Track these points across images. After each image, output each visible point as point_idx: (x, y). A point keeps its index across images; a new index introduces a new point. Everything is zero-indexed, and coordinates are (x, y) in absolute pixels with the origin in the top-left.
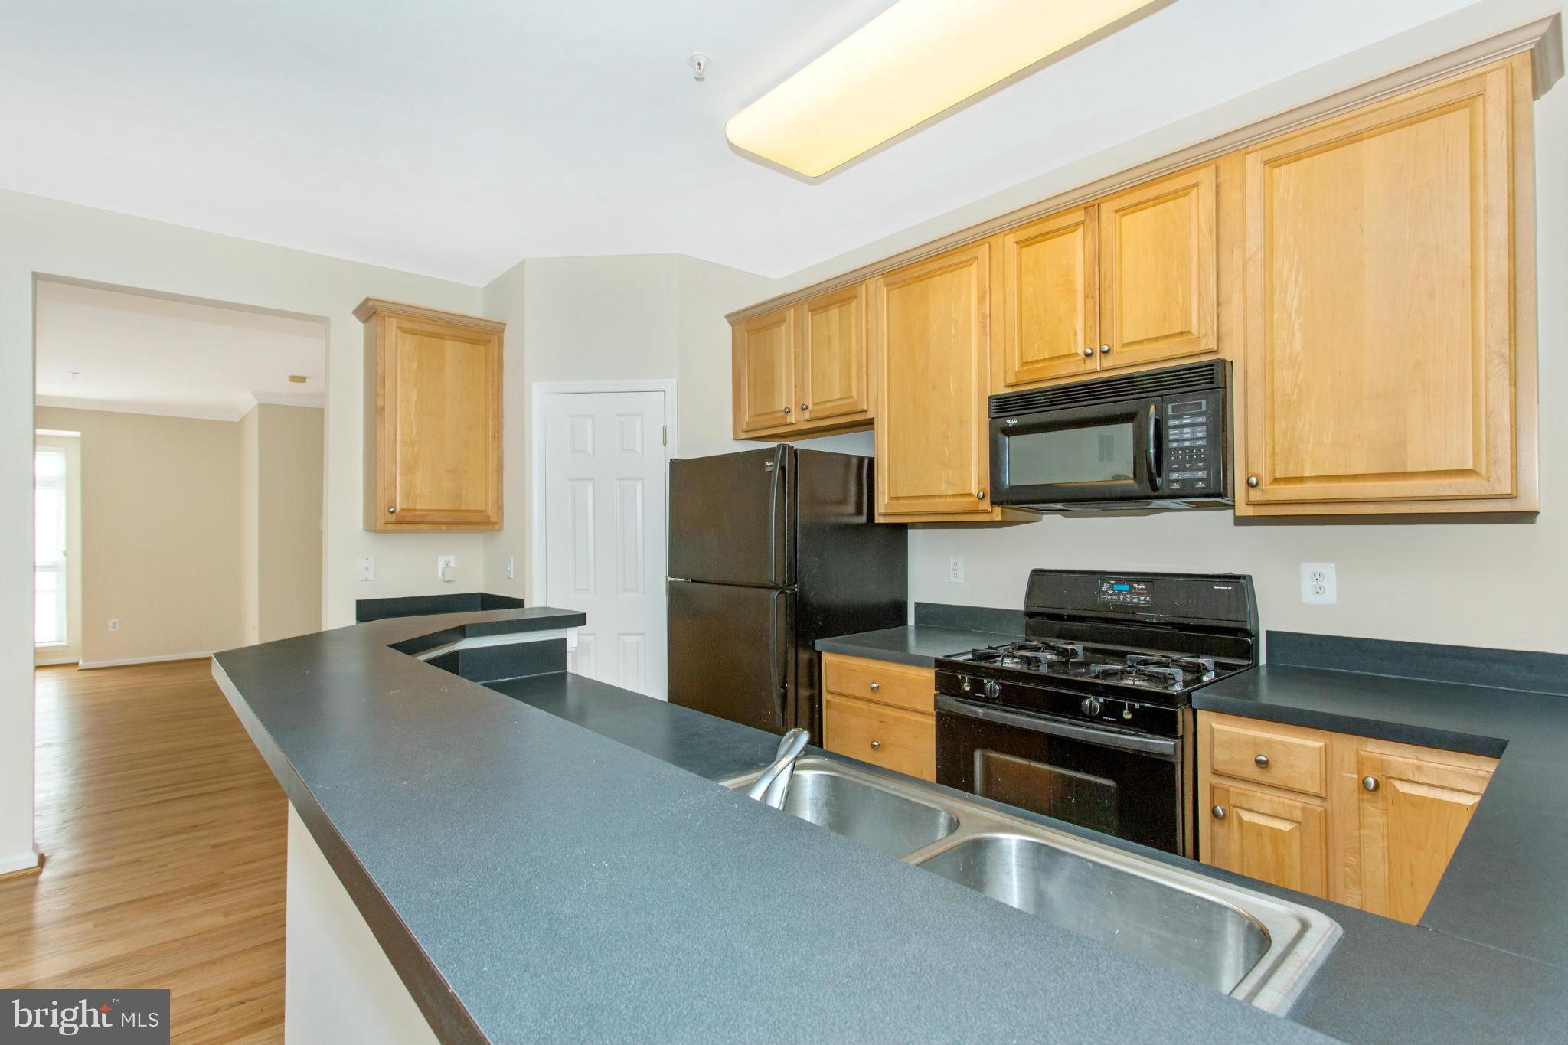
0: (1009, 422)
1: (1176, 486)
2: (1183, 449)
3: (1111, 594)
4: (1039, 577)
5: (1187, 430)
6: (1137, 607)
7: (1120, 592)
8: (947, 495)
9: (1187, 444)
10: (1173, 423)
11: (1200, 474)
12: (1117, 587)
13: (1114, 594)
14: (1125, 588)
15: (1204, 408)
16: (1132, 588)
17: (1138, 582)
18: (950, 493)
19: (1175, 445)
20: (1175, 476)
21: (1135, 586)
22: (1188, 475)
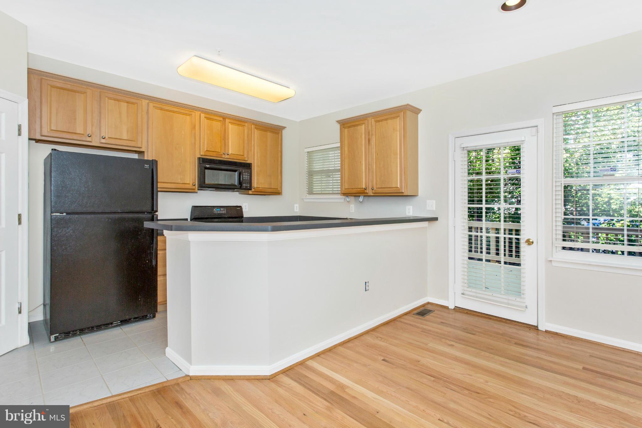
0: (207, 166)
1: (244, 187)
2: (246, 180)
3: (216, 211)
4: (195, 208)
5: (246, 176)
6: (222, 214)
7: (218, 211)
8: (180, 183)
9: (246, 179)
10: (244, 174)
11: (248, 185)
12: (217, 210)
13: (217, 211)
14: (219, 210)
15: (249, 172)
16: (220, 209)
17: (222, 208)
18: (181, 183)
19: (244, 179)
20: (244, 185)
21: (221, 209)
22: (246, 185)
